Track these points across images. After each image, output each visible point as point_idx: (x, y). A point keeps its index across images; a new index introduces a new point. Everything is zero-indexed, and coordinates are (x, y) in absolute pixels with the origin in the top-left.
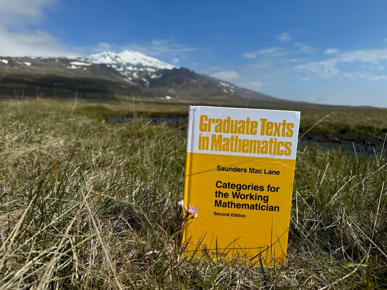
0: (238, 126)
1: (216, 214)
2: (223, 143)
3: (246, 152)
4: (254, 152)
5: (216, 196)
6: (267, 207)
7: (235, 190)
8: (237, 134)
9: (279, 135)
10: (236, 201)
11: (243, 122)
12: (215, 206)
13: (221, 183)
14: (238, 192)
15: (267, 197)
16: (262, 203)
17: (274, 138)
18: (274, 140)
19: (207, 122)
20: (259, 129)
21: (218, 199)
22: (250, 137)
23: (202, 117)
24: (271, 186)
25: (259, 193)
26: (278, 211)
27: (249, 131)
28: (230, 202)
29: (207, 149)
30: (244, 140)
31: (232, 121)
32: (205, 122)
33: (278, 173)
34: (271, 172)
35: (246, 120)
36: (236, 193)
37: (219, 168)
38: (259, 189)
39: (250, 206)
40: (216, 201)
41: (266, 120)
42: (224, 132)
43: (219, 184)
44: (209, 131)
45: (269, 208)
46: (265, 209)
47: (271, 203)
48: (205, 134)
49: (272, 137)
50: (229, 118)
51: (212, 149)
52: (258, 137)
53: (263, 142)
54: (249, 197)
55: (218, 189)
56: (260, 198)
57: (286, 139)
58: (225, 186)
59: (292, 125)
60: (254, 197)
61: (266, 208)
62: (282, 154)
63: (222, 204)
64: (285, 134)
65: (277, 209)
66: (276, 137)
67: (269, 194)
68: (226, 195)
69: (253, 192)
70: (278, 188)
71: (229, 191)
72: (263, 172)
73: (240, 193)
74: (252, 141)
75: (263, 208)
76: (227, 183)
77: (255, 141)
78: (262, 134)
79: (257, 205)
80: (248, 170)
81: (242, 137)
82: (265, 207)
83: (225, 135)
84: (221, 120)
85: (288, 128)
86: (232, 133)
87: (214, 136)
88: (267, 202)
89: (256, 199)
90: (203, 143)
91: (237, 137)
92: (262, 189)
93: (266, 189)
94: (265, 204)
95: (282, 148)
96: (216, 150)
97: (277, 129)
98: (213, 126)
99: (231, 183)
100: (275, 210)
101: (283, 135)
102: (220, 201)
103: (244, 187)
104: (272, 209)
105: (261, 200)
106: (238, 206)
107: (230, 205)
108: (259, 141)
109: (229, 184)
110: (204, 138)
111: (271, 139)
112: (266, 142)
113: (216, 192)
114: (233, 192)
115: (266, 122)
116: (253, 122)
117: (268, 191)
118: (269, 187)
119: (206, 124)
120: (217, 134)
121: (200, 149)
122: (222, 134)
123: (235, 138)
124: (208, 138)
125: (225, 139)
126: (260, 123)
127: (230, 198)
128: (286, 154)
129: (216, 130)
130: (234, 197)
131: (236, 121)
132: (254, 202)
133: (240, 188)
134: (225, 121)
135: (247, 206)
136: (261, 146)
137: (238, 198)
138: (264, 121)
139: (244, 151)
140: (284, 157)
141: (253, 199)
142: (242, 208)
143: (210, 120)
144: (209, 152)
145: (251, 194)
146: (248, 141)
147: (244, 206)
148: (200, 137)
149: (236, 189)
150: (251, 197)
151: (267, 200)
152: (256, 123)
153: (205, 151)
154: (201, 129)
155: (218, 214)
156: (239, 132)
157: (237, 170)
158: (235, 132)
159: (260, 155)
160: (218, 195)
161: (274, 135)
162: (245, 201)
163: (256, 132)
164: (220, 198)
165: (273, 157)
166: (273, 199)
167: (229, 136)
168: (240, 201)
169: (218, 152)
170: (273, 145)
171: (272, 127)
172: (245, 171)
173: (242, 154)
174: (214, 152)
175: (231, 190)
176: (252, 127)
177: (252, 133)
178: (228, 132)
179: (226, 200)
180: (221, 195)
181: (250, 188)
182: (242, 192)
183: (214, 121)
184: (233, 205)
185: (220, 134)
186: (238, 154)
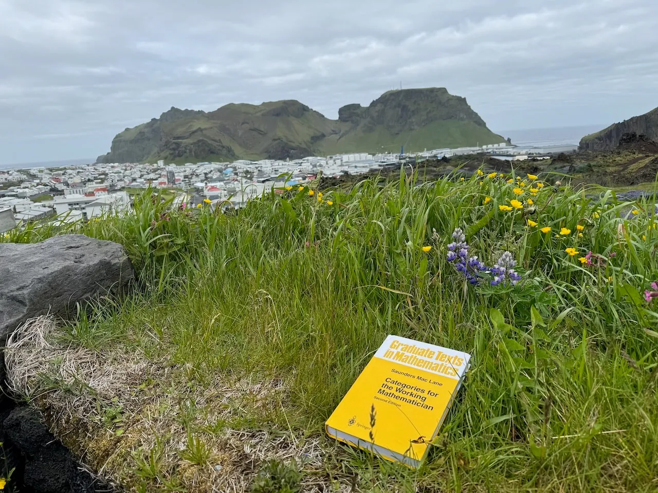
0: (420, 351)
1: (375, 397)
2: (403, 357)
3: (420, 366)
5: (382, 387)
7: (399, 387)
8: (417, 355)
10: (397, 394)
11: (425, 350)
12: (378, 392)
13: (391, 379)
15: (426, 398)
16: (419, 401)
19: (397, 344)
20: (435, 357)
22: (426, 359)
23: (394, 342)
24: (431, 392)
25: (419, 393)
26: (432, 410)
28: (392, 394)
29: (390, 358)
30: (420, 360)
31: (416, 348)
32: (395, 344)
33: (441, 385)
34: (434, 383)
35: (427, 349)
36: (400, 389)
37: (393, 371)
38: (421, 391)
39: (407, 400)
40: (380, 390)
42: (408, 352)
43: (388, 380)
44: (397, 349)
45: (423, 406)
47: (426, 403)
48: (392, 350)
49: (443, 362)
50: (414, 346)
51: (394, 359)
52: (433, 360)
53: (435, 364)
54: (409, 394)
55: (386, 383)
56: (419, 397)
57: (454, 366)
58: (393, 382)
59: (462, 360)
60: (414, 395)
61: (421, 405)
62: (448, 374)
63: (384, 393)
64: (455, 363)
65: (431, 408)
67: (428, 396)
68: (391, 388)
69: (415, 392)
70: (437, 394)
71: (395, 386)
72: (429, 381)
73: (403, 390)
74: (426, 361)
75: (419, 404)
76: (395, 381)
77: (429, 362)
78: (437, 359)
79: (414, 401)
80: (416, 377)
81: (419, 357)
83: (406, 353)
84: (408, 346)
85: (458, 360)
86: (413, 353)
87: (398, 353)
88: (424, 401)
89: (415, 397)
90: (388, 354)
91: (416, 357)
92: (423, 391)
93: (426, 392)
94: (422, 403)
95: (449, 370)
96: (396, 360)
97: (449, 359)
98: (401, 347)
100: (429, 409)
101: (453, 364)
102: (384, 391)
103: (409, 387)
104: (426, 407)
105: (420, 399)
106: (397, 397)
107: (391, 395)
108: (432, 363)
109: (397, 382)
110: (391, 352)
111: (443, 364)
112: (438, 365)
113: (384, 384)
114: (397, 388)
115: (442, 354)
116: (431, 352)
117: (428, 394)
118: (429, 391)
119: (395, 345)
120: (401, 352)
121: (384, 356)
123: (414, 357)
124: (393, 352)
125: (406, 356)
126: (436, 354)
127: (393, 391)
128: (451, 374)
129: (402, 350)
130: (397, 391)
131: (419, 348)
132: (412, 399)
134: (411, 347)
135: (405, 400)
136: (433, 366)
137: (400, 392)
138: (440, 353)
139: (418, 365)
140: (449, 376)
142: (400, 400)
143: (400, 344)
144: (391, 360)
145: (412, 392)
146: (423, 361)
147: (402, 399)
148: (388, 351)
149: (401, 386)
150: (411, 395)
152: (434, 353)
153: (387, 359)
154: (391, 347)
155: (377, 398)
156: (419, 354)
157: (407, 375)
158: (415, 354)
159: (430, 371)
160: (384, 386)
161: (446, 362)
162: (405, 396)
163: (431, 357)
164: (385, 389)
165: (440, 374)
166: (430, 401)
167: (410, 355)
168: (401, 395)
169: (398, 362)
170: (443, 367)
171: (445, 358)
172: (414, 377)
173: (416, 367)
174: (394, 361)
175: (397, 386)
176: (430, 354)
177: (428, 357)
178: (410, 352)
179: (389, 391)
180: (387, 387)
181: (414, 388)
182: (405, 389)
183: (402, 345)
184: (393, 396)
185: (404, 352)
186: (412, 366)
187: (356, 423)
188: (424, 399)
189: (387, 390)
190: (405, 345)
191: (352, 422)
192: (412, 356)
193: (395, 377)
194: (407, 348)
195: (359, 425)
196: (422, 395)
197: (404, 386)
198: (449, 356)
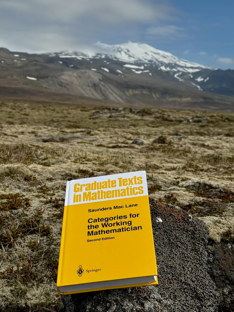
0: (102, 184)
1: (88, 241)
2: (92, 196)
3: (110, 197)
4: (116, 196)
5: (89, 229)
6: (132, 228)
7: (103, 222)
8: (102, 189)
9: (132, 184)
10: (105, 229)
11: (106, 182)
12: (88, 235)
13: (92, 219)
14: (106, 223)
15: (131, 222)
16: (127, 226)
17: (129, 186)
18: (129, 188)
19: (80, 187)
20: (118, 183)
21: (90, 231)
22: (112, 189)
23: (75, 185)
24: (132, 214)
25: (123, 220)
26: (141, 229)
27: (111, 186)
28: (101, 231)
29: (80, 201)
30: (107, 192)
32: (77, 187)
33: (136, 205)
34: (130, 206)
35: (107, 181)
36: (105, 224)
37: (90, 211)
38: (123, 217)
39: (117, 230)
40: (89, 232)
41: (122, 178)
42: (92, 189)
43: (90, 221)
44: (81, 191)
45: (133, 229)
46: (130, 230)
47: (133, 225)
48: (78, 193)
50: (95, 182)
51: (84, 200)
52: (118, 188)
53: (122, 190)
54: (115, 225)
55: (90, 224)
56: (125, 223)
57: (138, 186)
58: (96, 221)
59: (141, 178)
60: (120, 224)
62: (137, 194)
63: (94, 233)
64: (137, 183)
65: (140, 228)
66: (131, 185)
67: (132, 219)
68: (97, 227)
69: (119, 221)
70: (138, 215)
71: (99, 224)
72: (125, 206)
73: (108, 223)
74: (113, 191)
75: (128, 229)
76: (97, 219)
77: (116, 191)
78: (120, 185)
79: (123, 228)
80: (113, 208)
81: (105, 190)
82: (130, 228)
83: (92, 191)
84: (89, 184)
85: (138, 179)
86: (98, 189)
87: (85, 194)
88: (131, 225)
89: (121, 225)
90: (76, 198)
91: (102, 191)
92: (125, 217)
93: (128, 216)
94: (130, 227)
95: (136, 191)
96: (87, 200)
97: (131, 181)
98: (84, 188)
99: (100, 218)
100: (138, 229)
101: (136, 184)
102: (92, 232)
103: (111, 219)
104: (136, 228)
105: (126, 224)
106: (107, 232)
107: (100, 233)
108: (119, 190)
109: (99, 219)
110: (77, 196)
111: (128, 188)
112: (124, 190)
113: (89, 226)
114: (102, 224)
115: (122, 179)
116: (112, 181)
117: (131, 217)
118: (130, 215)
120: (87, 192)
121: (74, 202)
122: (91, 191)
123: (100, 191)
124: (80, 195)
125: (93, 194)
126: (118, 181)
127: (100, 228)
128: (140, 193)
129: (86, 190)
130: (103, 227)
131: (101, 183)
132: (120, 227)
133: (108, 220)
134: (92, 184)
135: (115, 231)
136: (121, 192)
137: (106, 226)
138: (120, 179)
139: (108, 197)
140: (139, 195)
141: (119, 225)
142: (111, 232)
143: (81, 185)
144: (82, 202)
145: (117, 222)
146: (110, 191)
147: (112, 231)
148: (75, 196)
150: (118, 224)
151: (131, 224)
152: (115, 181)
153: (78, 203)
154: (75, 191)
155: (90, 241)
156: (104, 188)
157: (104, 209)
158: (100, 188)
159: (121, 198)
160: (90, 228)
161: (129, 185)
162: (113, 228)
163: (115, 186)
164: (92, 229)
165: (130, 196)
166: (135, 222)
167: (96, 191)
168: (109, 228)
169: (88, 202)
170: (129, 190)
171: (127, 181)
172: (111, 208)
173: (107, 199)
174: (86, 202)
175: (101, 222)
176: (112, 183)
177: (112, 186)
178: (95, 189)
179: (97, 230)
180: (92, 227)
181: (116, 218)
182: (110, 222)
183: (84, 185)
184: (103, 232)
185: (89, 191)
186: (104, 200)
187: (85, 271)
188: (129, 223)
189: (95, 230)
190: (87, 185)
191: (80, 272)
192: (99, 191)
193: (95, 215)
194: (89, 187)
195: (88, 271)
196: (127, 220)
197: (106, 219)
198: (129, 179)
